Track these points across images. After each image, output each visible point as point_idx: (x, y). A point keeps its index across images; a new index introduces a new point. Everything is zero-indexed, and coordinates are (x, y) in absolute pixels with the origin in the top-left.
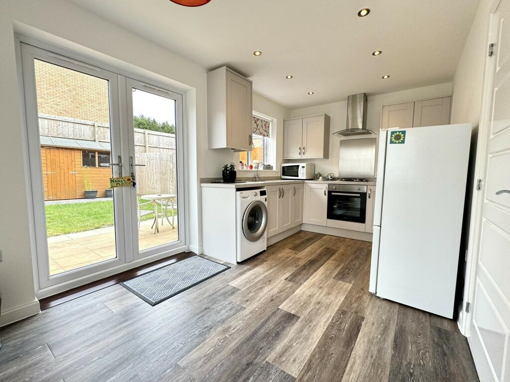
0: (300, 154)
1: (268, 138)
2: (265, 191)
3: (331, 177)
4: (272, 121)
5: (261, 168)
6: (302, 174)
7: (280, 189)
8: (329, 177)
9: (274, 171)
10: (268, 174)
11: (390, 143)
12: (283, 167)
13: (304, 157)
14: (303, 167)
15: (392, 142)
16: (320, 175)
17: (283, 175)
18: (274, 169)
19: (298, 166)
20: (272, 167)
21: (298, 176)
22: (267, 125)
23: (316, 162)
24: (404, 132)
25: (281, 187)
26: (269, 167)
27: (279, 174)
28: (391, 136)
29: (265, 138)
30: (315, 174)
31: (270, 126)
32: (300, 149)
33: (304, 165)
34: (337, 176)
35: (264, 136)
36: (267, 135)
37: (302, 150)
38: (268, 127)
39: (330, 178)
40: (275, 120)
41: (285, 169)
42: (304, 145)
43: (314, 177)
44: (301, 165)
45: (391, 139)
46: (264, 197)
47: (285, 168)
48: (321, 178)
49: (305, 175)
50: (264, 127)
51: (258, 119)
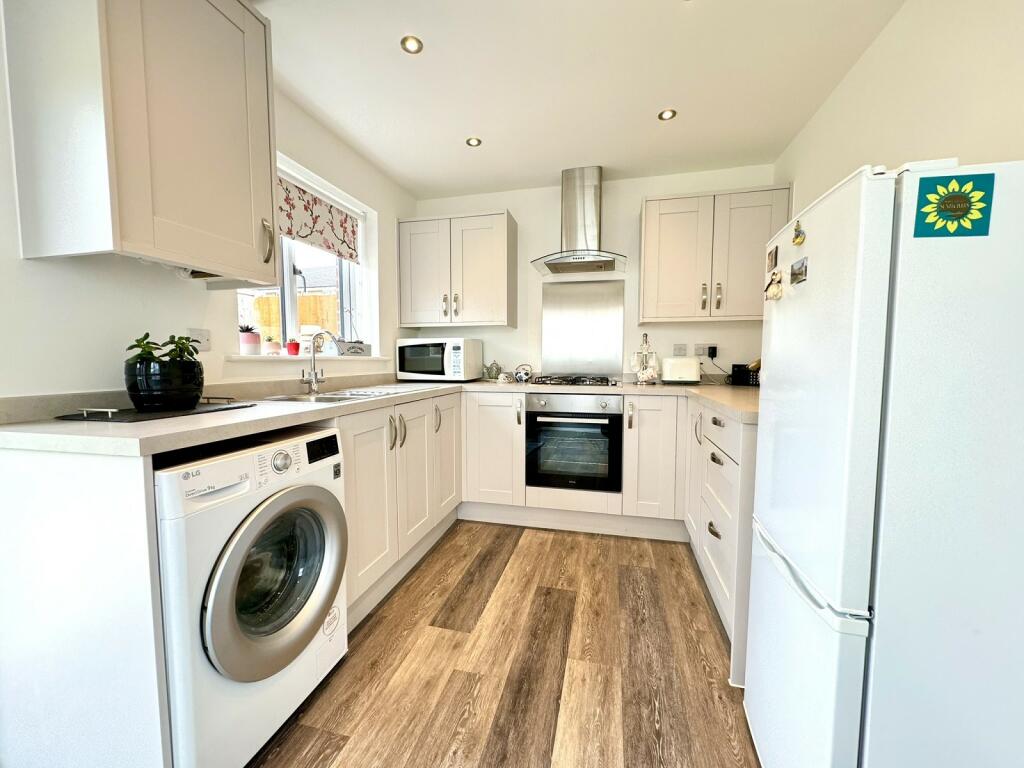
0: (446, 313)
1: (352, 264)
2: (334, 436)
3: (527, 374)
4: (365, 218)
5: (330, 350)
6: (455, 366)
7: (392, 420)
8: (522, 374)
9: (377, 361)
10: (356, 367)
11: (917, 234)
12: (402, 350)
13: (457, 321)
14: (457, 348)
15: (923, 229)
16: (499, 371)
17: (402, 369)
18: (376, 353)
19: (441, 347)
20: (369, 346)
21: (442, 373)
22: (348, 225)
23: (486, 337)
24: (985, 183)
25: (397, 412)
26: (358, 348)
27: (392, 366)
28: (923, 201)
29: (345, 262)
30: (484, 366)
31: (360, 231)
32: (445, 300)
33: (459, 341)
34: (538, 370)
35: (340, 254)
36: (351, 256)
37: (451, 303)
38: (354, 232)
39: (524, 378)
40: (373, 215)
41: (408, 353)
42: (457, 290)
43: (485, 375)
44: (450, 342)
45: (921, 217)
46: (328, 462)
47: (407, 351)
48: (502, 376)
49: (462, 370)
50: (339, 231)
51: (315, 200)
